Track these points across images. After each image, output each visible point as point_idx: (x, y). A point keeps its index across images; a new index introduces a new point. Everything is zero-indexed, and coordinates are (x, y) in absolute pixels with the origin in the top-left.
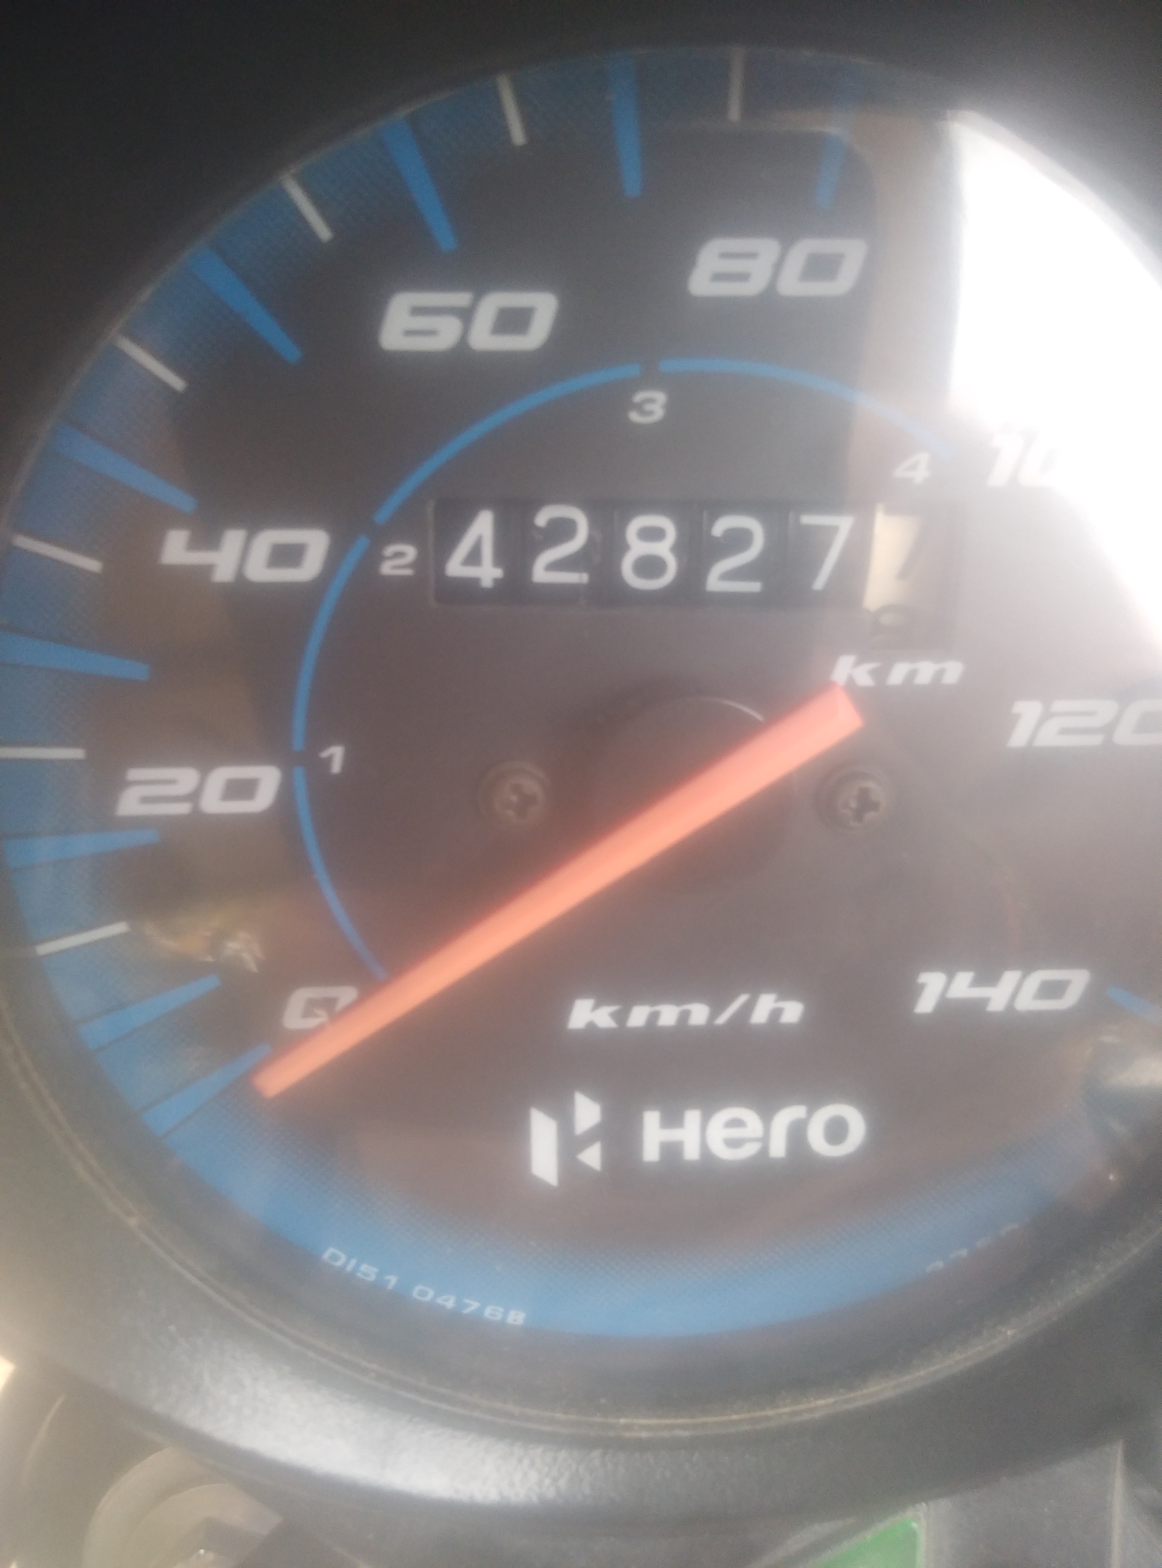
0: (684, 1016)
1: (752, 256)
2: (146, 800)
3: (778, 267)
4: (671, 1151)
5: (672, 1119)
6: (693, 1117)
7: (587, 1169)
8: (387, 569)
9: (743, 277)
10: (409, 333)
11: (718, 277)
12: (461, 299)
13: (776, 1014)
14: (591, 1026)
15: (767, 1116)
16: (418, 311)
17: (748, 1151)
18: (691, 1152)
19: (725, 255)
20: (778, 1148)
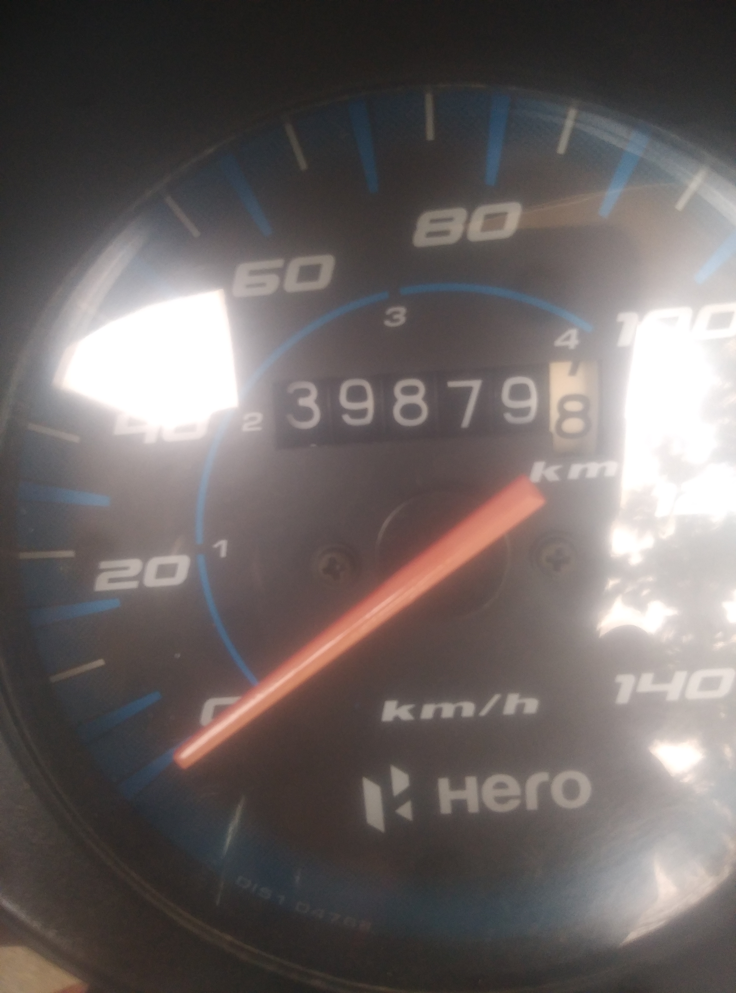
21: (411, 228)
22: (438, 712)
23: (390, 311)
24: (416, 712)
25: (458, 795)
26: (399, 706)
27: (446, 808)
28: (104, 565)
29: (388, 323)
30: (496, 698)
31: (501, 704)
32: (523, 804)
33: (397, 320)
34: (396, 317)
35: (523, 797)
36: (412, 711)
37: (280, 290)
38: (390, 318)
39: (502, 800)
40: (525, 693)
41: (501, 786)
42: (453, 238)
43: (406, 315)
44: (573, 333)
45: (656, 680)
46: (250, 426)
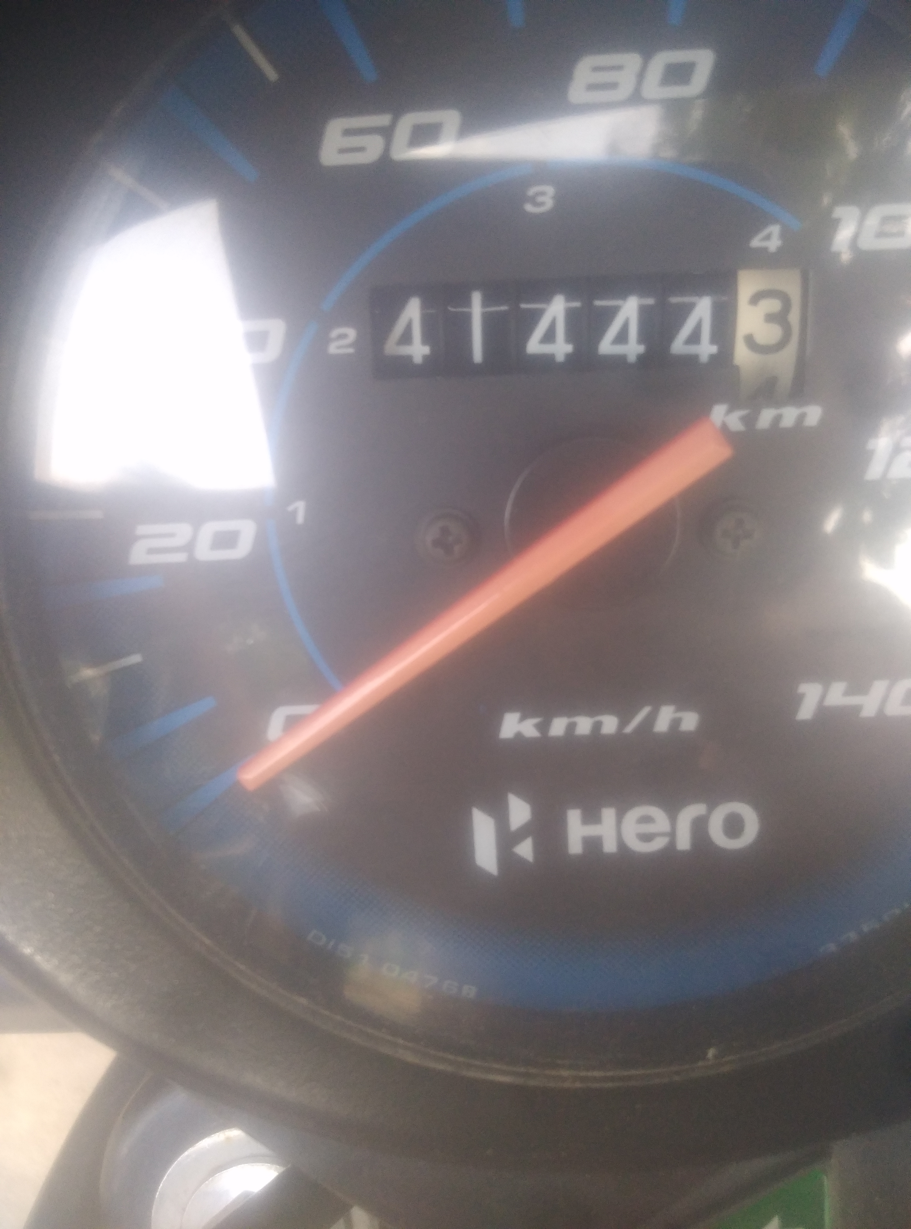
0: (597, 726)
1: (619, 68)
2: (151, 551)
3: (641, 75)
6: (609, 814)
7: (521, 861)
8: (333, 349)
10: (342, 151)
11: (592, 87)
12: (383, 120)
13: (676, 723)
14: (519, 736)
16: (348, 132)
17: (658, 844)
18: (610, 846)
19: (597, 69)
20: (684, 842)
21: (566, 77)
22: (571, 727)
23: (532, 191)
24: (543, 727)
25: (592, 830)
26: (522, 719)
28: (142, 531)
29: (529, 208)
30: (645, 711)
31: (651, 719)
32: (672, 843)
33: (542, 204)
34: (540, 199)
35: (672, 834)
36: (538, 726)
37: (386, 156)
38: (533, 201)
39: (647, 838)
40: (682, 706)
41: (647, 819)
42: (623, 93)
43: (555, 196)
44: (775, 230)
45: (848, 692)
46: (339, 347)
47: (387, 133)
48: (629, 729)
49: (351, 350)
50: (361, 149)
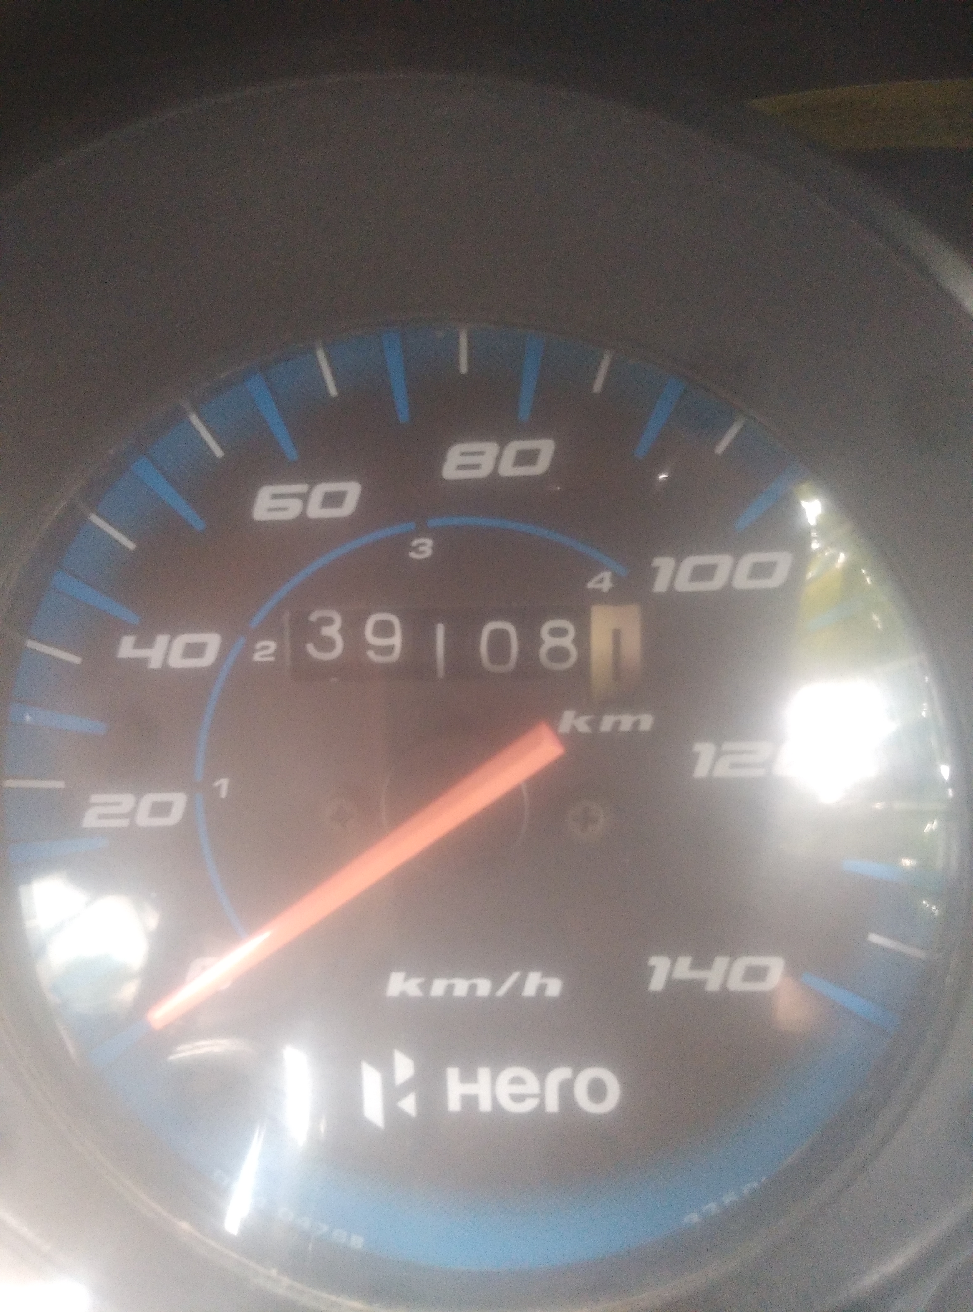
0: (472, 989)
1: (481, 453)
2: (101, 817)
3: (498, 459)
4: (470, 1102)
5: (468, 1076)
6: (484, 1073)
7: (406, 1115)
8: (257, 657)
9: (477, 467)
10: (270, 510)
11: (460, 467)
12: (301, 488)
13: (542, 988)
14: (404, 994)
15: (542, 1075)
16: (275, 496)
17: (529, 1105)
18: (485, 1105)
19: (463, 454)
20: (552, 1105)
21: (441, 459)
22: (450, 989)
23: (415, 543)
24: (426, 987)
25: (470, 1089)
26: (407, 979)
27: (454, 1104)
28: (95, 798)
29: (413, 555)
30: (515, 976)
31: (520, 985)
32: (542, 1105)
33: (423, 552)
34: (421, 549)
35: (542, 1097)
36: (421, 986)
37: (303, 514)
38: (416, 549)
39: (518, 1098)
40: (548, 973)
41: (517, 1081)
42: (484, 472)
43: (433, 548)
44: (607, 575)
45: (694, 966)
46: (262, 656)
47: (304, 498)
48: (502, 991)
49: (271, 659)
50: (284, 509)
